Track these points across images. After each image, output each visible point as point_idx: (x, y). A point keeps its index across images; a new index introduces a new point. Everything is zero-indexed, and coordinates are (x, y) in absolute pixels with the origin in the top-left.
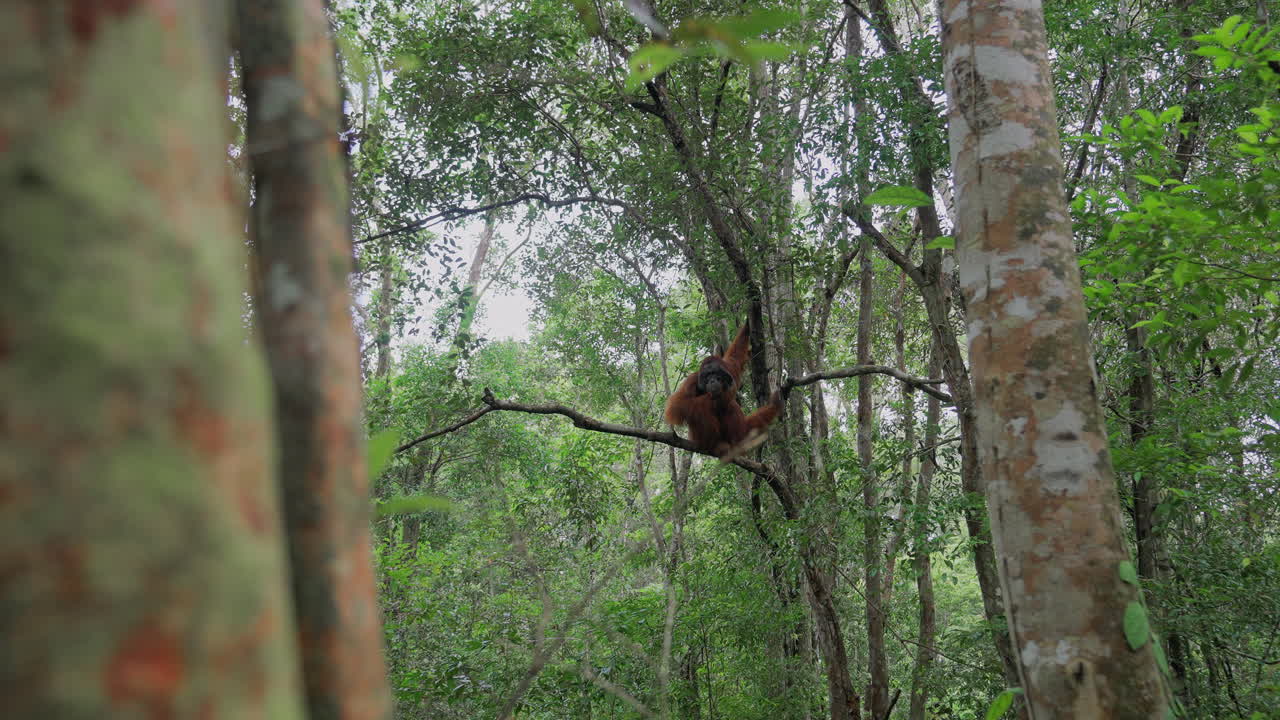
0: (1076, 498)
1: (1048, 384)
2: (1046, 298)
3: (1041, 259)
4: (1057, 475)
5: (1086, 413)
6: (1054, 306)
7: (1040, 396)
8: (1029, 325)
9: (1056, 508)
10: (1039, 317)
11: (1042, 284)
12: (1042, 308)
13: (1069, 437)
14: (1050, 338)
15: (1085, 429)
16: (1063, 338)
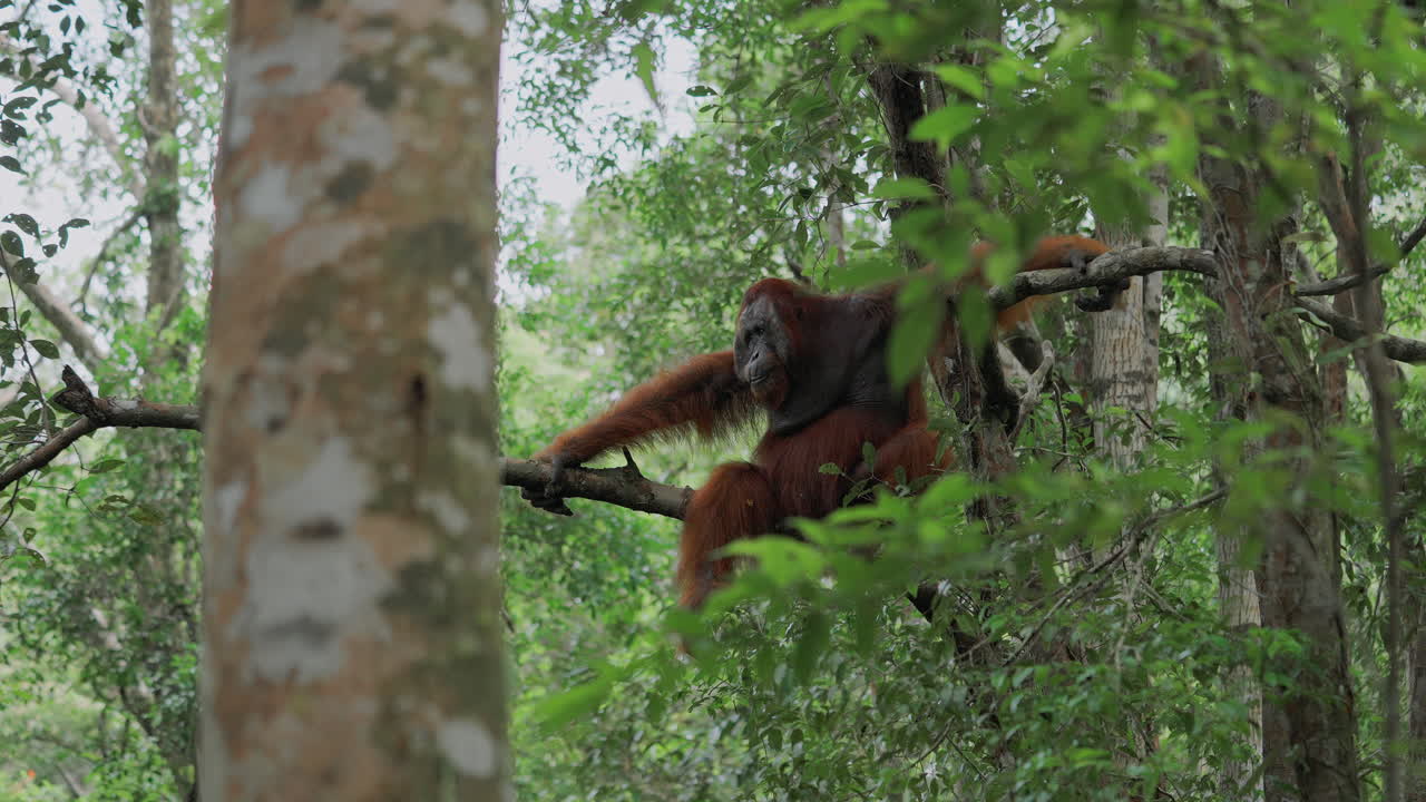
0: (317, 688)
1: (294, 393)
2: (332, 167)
3: (337, 60)
4: (281, 631)
5: (383, 466)
6: (349, 187)
7: (275, 425)
8: (281, 239)
9: (268, 712)
10: (306, 218)
11: (328, 132)
12: (317, 192)
13: (323, 531)
14: (324, 272)
15: (374, 508)
16: (351, 273)
